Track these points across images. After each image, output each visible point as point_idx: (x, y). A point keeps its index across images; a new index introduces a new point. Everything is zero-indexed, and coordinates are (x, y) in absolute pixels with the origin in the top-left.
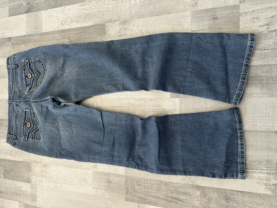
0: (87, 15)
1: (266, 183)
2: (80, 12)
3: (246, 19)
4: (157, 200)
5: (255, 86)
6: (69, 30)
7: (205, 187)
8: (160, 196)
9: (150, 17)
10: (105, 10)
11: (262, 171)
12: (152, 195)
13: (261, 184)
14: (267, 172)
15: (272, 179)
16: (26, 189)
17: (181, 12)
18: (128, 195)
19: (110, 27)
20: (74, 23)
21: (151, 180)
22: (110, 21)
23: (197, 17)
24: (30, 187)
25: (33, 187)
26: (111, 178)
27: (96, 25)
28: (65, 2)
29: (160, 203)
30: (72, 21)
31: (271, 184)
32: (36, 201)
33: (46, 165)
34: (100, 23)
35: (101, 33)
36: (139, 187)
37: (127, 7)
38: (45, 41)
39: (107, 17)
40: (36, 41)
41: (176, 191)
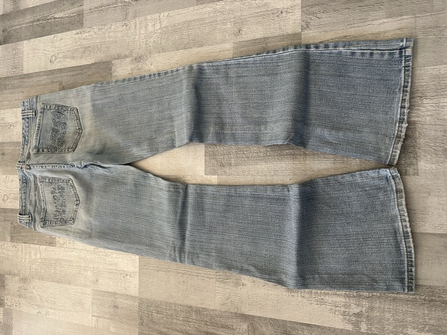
0: (86, 48)
1: (344, 312)
2: (76, 43)
5: (324, 158)
6: (61, 70)
7: (254, 317)
8: (189, 330)
9: (174, 51)
10: (111, 40)
11: (338, 293)
12: (178, 328)
13: (337, 313)
14: (345, 294)
15: (352, 304)
17: (218, 44)
18: (142, 327)
20: (68, 60)
21: (175, 304)
25: (7, 314)
27: (99, 63)
28: (56, 28)
30: (65, 57)
31: (351, 313)
36: (159, 315)
37: (143, 36)
38: (26, 87)
40: (14, 87)
41: (212, 323)
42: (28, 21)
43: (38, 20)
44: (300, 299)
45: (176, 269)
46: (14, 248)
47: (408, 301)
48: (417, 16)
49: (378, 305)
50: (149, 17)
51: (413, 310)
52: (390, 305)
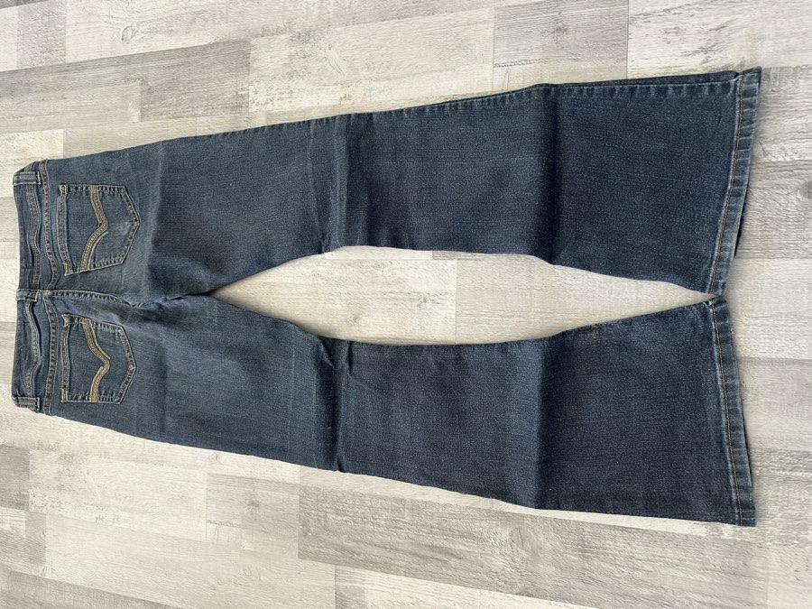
3: (647, 32)
4: (389, 555)
16: (13, 528)
19: (263, 50)
22: (264, 33)
23: (510, 26)
24: (24, 520)
26: (260, 492)
29: (397, 562)
32: (43, 562)
33: (72, 456)
34: (234, 37)
35: (236, 68)
39: (255, 21)
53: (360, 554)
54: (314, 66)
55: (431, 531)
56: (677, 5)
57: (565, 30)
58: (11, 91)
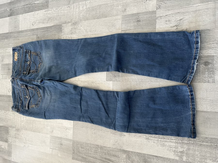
0: (50, 18)
1: (175, 150)
2: (45, 16)
3: (161, 21)
4: (95, 160)
6: (37, 29)
7: (129, 151)
8: (97, 157)
9: (92, 19)
10: (62, 14)
11: (172, 141)
12: (91, 156)
13: (171, 151)
14: (176, 141)
15: (179, 147)
16: (4, 147)
17: (114, 16)
18: (74, 155)
19: (65, 27)
20: (41, 24)
21: (90, 144)
22: (65, 23)
23: (126, 20)
24: (7, 145)
25: (10, 146)
26: (63, 141)
27: (56, 25)
28: (35, 9)
30: (39, 23)
31: (178, 151)
32: (11, 156)
33: (18, 130)
34: (58, 24)
35: (59, 32)
36: (82, 149)
37: (77, 12)
38: (21, 37)
39: (63, 20)
40: (15, 37)
41: (108, 154)
42: (22, 5)
43: (27, 5)
44: (152, 143)
45: (91, 127)
46: (13, 115)
47: (207, 146)
48: (216, 2)
49: (192, 148)
50: (80, 3)
51: (210, 151)
52: (198, 148)
53: (87, 159)
54: (77, 31)
55: (105, 154)
56: (169, 14)
57: (140, 21)
58: (7, 38)
